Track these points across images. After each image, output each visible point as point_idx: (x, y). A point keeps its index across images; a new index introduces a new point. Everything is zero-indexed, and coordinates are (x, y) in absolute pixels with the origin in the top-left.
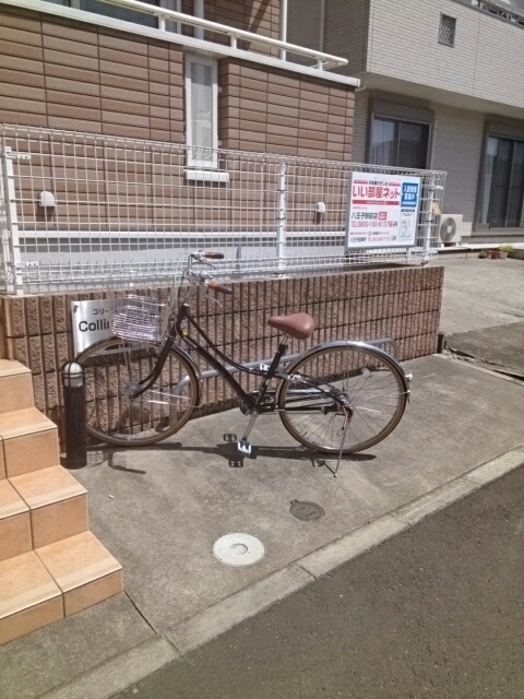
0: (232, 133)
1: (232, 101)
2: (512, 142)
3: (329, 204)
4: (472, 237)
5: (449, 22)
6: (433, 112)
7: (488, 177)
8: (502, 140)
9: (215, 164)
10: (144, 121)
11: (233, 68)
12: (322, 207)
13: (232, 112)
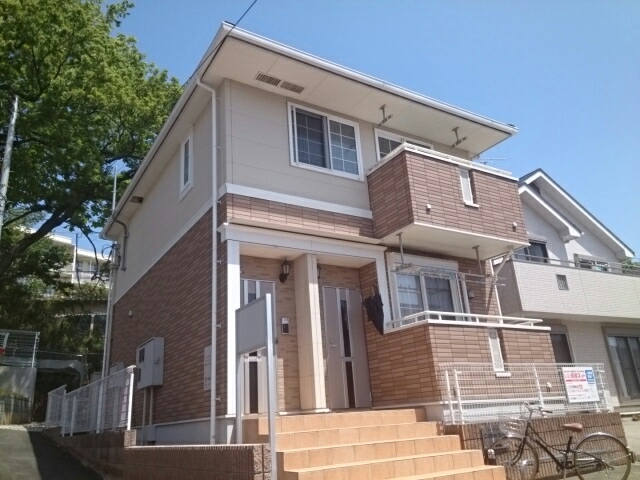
0: (508, 356)
1: (506, 344)
2: (625, 339)
3: (552, 383)
4: (621, 407)
5: (562, 278)
6: (565, 326)
7: (617, 362)
8: (617, 337)
9: (503, 370)
10: (479, 355)
11: (504, 331)
12: (550, 385)
13: (507, 348)
